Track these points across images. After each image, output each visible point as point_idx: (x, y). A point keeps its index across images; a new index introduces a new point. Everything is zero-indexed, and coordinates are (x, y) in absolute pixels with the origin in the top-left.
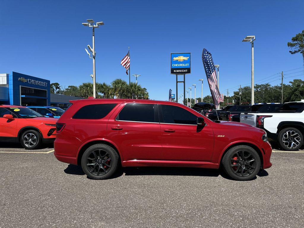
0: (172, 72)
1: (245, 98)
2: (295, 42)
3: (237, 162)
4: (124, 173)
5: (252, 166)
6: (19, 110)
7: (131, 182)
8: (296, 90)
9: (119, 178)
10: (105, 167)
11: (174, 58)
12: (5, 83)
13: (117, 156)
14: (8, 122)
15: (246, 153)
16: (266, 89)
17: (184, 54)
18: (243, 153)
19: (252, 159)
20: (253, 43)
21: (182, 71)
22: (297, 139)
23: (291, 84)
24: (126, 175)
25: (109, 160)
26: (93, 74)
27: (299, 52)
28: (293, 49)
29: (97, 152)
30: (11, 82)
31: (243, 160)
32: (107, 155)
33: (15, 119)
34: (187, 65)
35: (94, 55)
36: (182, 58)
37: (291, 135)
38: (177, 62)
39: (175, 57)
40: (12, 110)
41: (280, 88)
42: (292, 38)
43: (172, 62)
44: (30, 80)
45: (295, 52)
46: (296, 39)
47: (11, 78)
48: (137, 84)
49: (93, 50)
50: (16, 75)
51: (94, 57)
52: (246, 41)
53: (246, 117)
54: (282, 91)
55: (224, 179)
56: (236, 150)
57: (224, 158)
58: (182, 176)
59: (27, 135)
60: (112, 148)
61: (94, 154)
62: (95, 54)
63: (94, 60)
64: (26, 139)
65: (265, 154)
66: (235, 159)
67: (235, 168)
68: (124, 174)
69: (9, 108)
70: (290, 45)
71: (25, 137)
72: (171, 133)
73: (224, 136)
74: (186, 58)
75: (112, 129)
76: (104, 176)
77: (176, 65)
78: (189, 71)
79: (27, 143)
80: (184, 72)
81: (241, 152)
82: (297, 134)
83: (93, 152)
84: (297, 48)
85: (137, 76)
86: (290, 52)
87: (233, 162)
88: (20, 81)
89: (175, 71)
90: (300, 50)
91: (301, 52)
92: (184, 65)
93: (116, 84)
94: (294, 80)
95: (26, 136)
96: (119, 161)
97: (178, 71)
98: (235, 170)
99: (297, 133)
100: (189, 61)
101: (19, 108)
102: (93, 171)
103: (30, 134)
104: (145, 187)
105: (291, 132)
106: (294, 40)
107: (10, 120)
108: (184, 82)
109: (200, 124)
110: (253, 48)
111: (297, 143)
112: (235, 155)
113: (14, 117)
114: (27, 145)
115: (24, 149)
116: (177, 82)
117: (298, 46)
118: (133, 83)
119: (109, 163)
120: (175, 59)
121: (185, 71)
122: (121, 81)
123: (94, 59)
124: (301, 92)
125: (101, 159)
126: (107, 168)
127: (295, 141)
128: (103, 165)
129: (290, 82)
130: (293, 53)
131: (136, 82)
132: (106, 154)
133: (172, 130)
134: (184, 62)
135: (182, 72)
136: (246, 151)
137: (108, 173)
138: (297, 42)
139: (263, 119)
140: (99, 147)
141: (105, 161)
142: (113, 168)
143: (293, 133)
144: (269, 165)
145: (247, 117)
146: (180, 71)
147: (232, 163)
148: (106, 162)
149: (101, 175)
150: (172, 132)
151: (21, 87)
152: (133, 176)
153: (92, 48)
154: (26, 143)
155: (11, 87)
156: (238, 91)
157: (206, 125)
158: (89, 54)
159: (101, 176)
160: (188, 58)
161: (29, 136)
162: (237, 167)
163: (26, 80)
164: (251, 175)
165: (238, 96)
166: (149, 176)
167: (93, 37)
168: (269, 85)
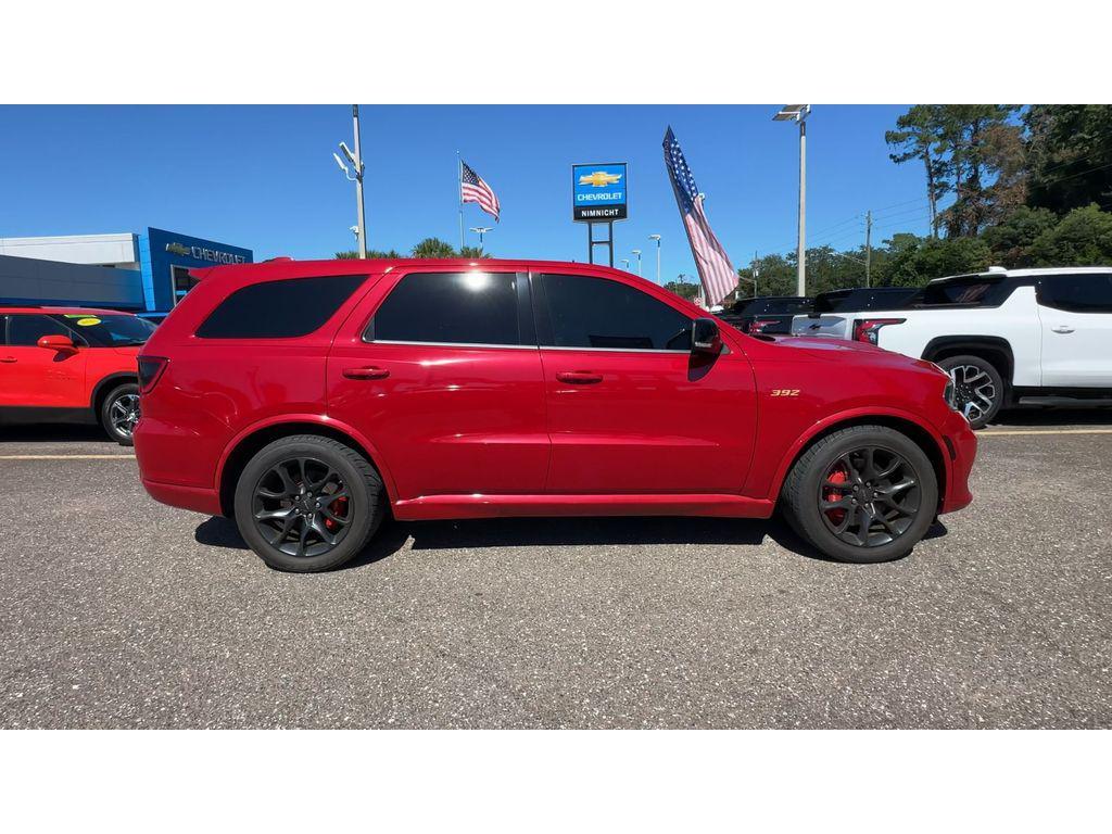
0: (578, 217)
1: (768, 285)
2: (907, 130)
3: (843, 492)
4: (410, 538)
5: (901, 507)
6: (98, 321)
7: (429, 584)
8: (906, 259)
9: (385, 562)
10: (329, 523)
11: (582, 178)
12: (131, 258)
13: (373, 482)
14: (57, 359)
15: (883, 458)
16: (823, 261)
17: (610, 167)
18: (871, 455)
19: (905, 478)
20: (803, 124)
21: (605, 213)
22: (984, 391)
23: (888, 246)
24: (415, 547)
25: (342, 495)
26: (357, 224)
27: (917, 157)
28: (900, 149)
29: (293, 468)
30: (146, 256)
31: (868, 484)
32: (335, 479)
33: (80, 349)
34: (616, 196)
35: (358, 171)
36: (603, 178)
37: (965, 381)
38: (589, 188)
39: (585, 174)
40: (72, 323)
41: (862, 256)
42: (897, 119)
43: (577, 188)
44: (197, 251)
45: (906, 156)
46: (909, 121)
47: (145, 245)
48: (481, 250)
49: (355, 156)
50: (158, 237)
51: (360, 178)
52: (783, 118)
53: (814, 327)
54: (867, 264)
55: (789, 554)
56: (841, 448)
57: (792, 476)
58: (629, 549)
59: (121, 401)
60: (352, 451)
61: (283, 474)
62: (362, 168)
63: (359, 185)
64: (120, 414)
65: (953, 457)
66: (838, 479)
67: (836, 516)
68: (411, 541)
69: (60, 317)
70: (892, 138)
71: (115, 405)
72: (585, 387)
73: (796, 392)
74: (614, 178)
75: (350, 376)
76: (322, 558)
77: (588, 197)
78: (622, 213)
79: (123, 425)
80: (610, 217)
81: (861, 454)
82: (984, 377)
83: (276, 468)
84: (910, 145)
85: (484, 231)
86: (892, 156)
87: (827, 491)
88: (170, 252)
89: (584, 213)
90: (918, 152)
91: (921, 158)
92: (608, 196)
93: (425, 252)
94: (895, 236)
95: (118, 404)
96: (383, 499)
97: (592, 213)
98: (837, 522)
99: (984, 374)
100: (622, 186)
101: (99, 317)
102: (284, 541)
103: (130, 396)
104: (482, 608)
105: (965, 370)
106: (903, 122)
107: (63, 354)
108: (610, 243)
109: (703, 345)
110: (803, 137)
111: (983, 404)
112: (839, 466)
113: (77, 343)
114: (122, 432)
115: (114, 446)
116: (591, 243)
117: (912, 141)
118: (471, 248)
119: (343, 508)
120: (584, 179)
121: (612, 212)
122: (438, 243)
123: (361, 181)
124: (918, 263)
125: (310, 495)
126: (335, 529)
127: (976, 399)
128: (322, 518)
129: (884, 241)
130: (898, 161)
131: (480, 246)
132: (329, 475)
133: (590, 376)
134: (610, 188)
135: (604, 217)
136: (882, 446)
137: (341, 545)
138: (910, 130)
139: (876, 331)
140: (299, 449)
141: (328, 501)
142: (358, 525)
143: (971, 373)
144: (962, 499)
145: (818, 327)
146: (599, 213)
147: (826, 497)
148: (330, 507)
149: (313, 556)
150: (589, 381)
151: (176, 269)
152: (441, 552)
153: (353, 152)
154: (119, 425)
155: (146, 269)
156: (750, 267)
157: (725, 351)
158: (346, 169)
159: (315, 559)
160: (619, 177)
161: (126, 403)
162: (844, 511)
163: (187, 249)
164: (898, 541)
165: (750, 281)
166: (503, 549)
167: (355, 119)
168: (831, 250)
